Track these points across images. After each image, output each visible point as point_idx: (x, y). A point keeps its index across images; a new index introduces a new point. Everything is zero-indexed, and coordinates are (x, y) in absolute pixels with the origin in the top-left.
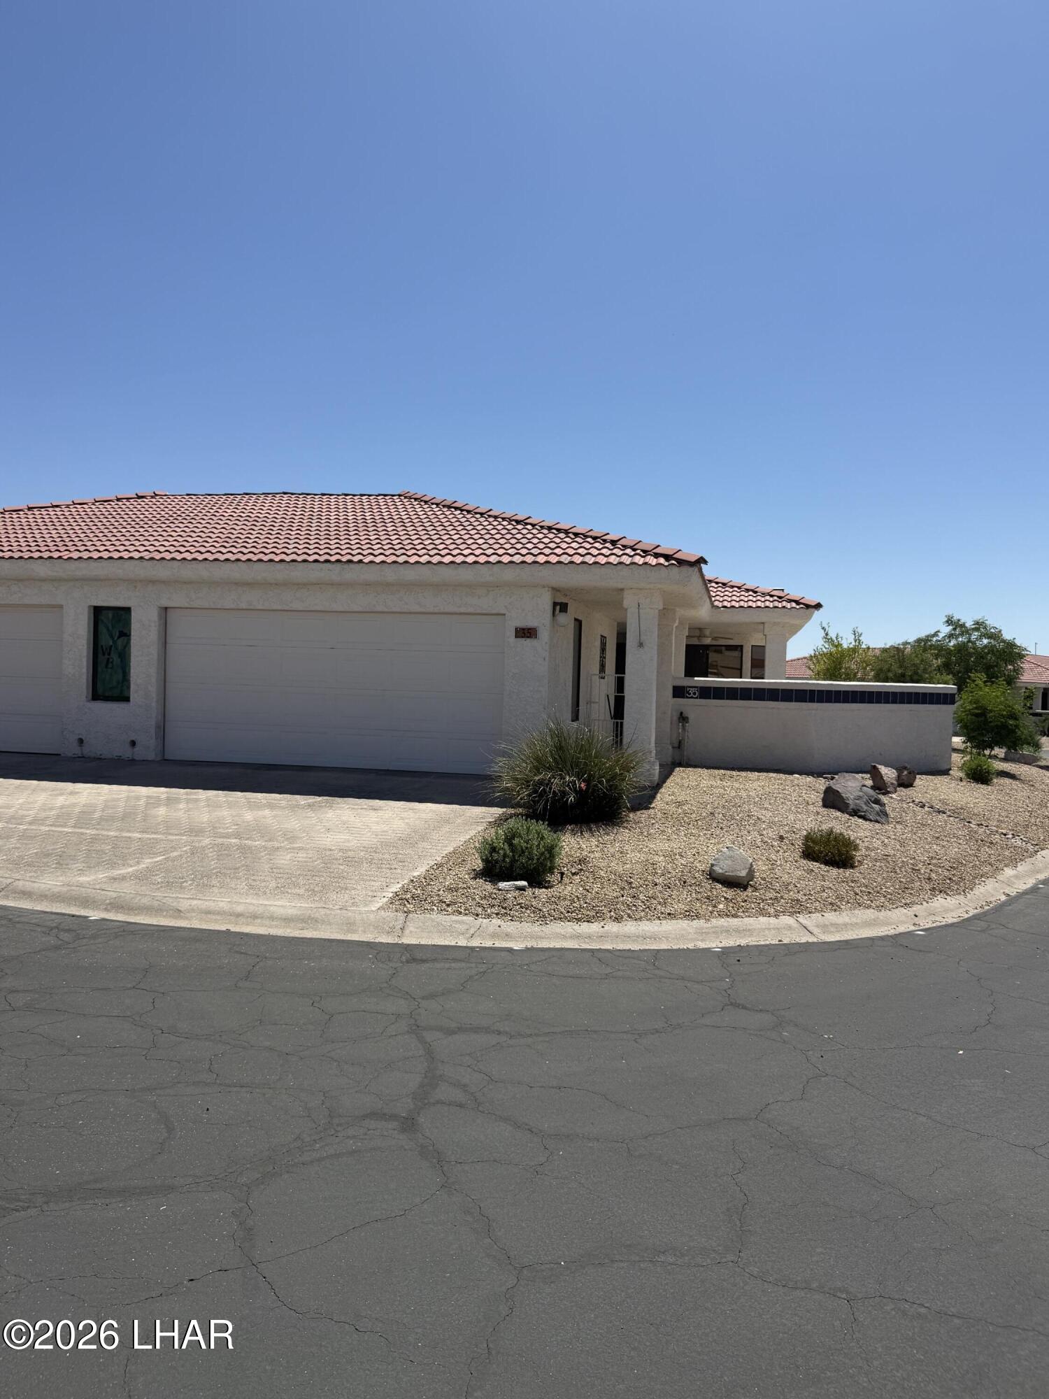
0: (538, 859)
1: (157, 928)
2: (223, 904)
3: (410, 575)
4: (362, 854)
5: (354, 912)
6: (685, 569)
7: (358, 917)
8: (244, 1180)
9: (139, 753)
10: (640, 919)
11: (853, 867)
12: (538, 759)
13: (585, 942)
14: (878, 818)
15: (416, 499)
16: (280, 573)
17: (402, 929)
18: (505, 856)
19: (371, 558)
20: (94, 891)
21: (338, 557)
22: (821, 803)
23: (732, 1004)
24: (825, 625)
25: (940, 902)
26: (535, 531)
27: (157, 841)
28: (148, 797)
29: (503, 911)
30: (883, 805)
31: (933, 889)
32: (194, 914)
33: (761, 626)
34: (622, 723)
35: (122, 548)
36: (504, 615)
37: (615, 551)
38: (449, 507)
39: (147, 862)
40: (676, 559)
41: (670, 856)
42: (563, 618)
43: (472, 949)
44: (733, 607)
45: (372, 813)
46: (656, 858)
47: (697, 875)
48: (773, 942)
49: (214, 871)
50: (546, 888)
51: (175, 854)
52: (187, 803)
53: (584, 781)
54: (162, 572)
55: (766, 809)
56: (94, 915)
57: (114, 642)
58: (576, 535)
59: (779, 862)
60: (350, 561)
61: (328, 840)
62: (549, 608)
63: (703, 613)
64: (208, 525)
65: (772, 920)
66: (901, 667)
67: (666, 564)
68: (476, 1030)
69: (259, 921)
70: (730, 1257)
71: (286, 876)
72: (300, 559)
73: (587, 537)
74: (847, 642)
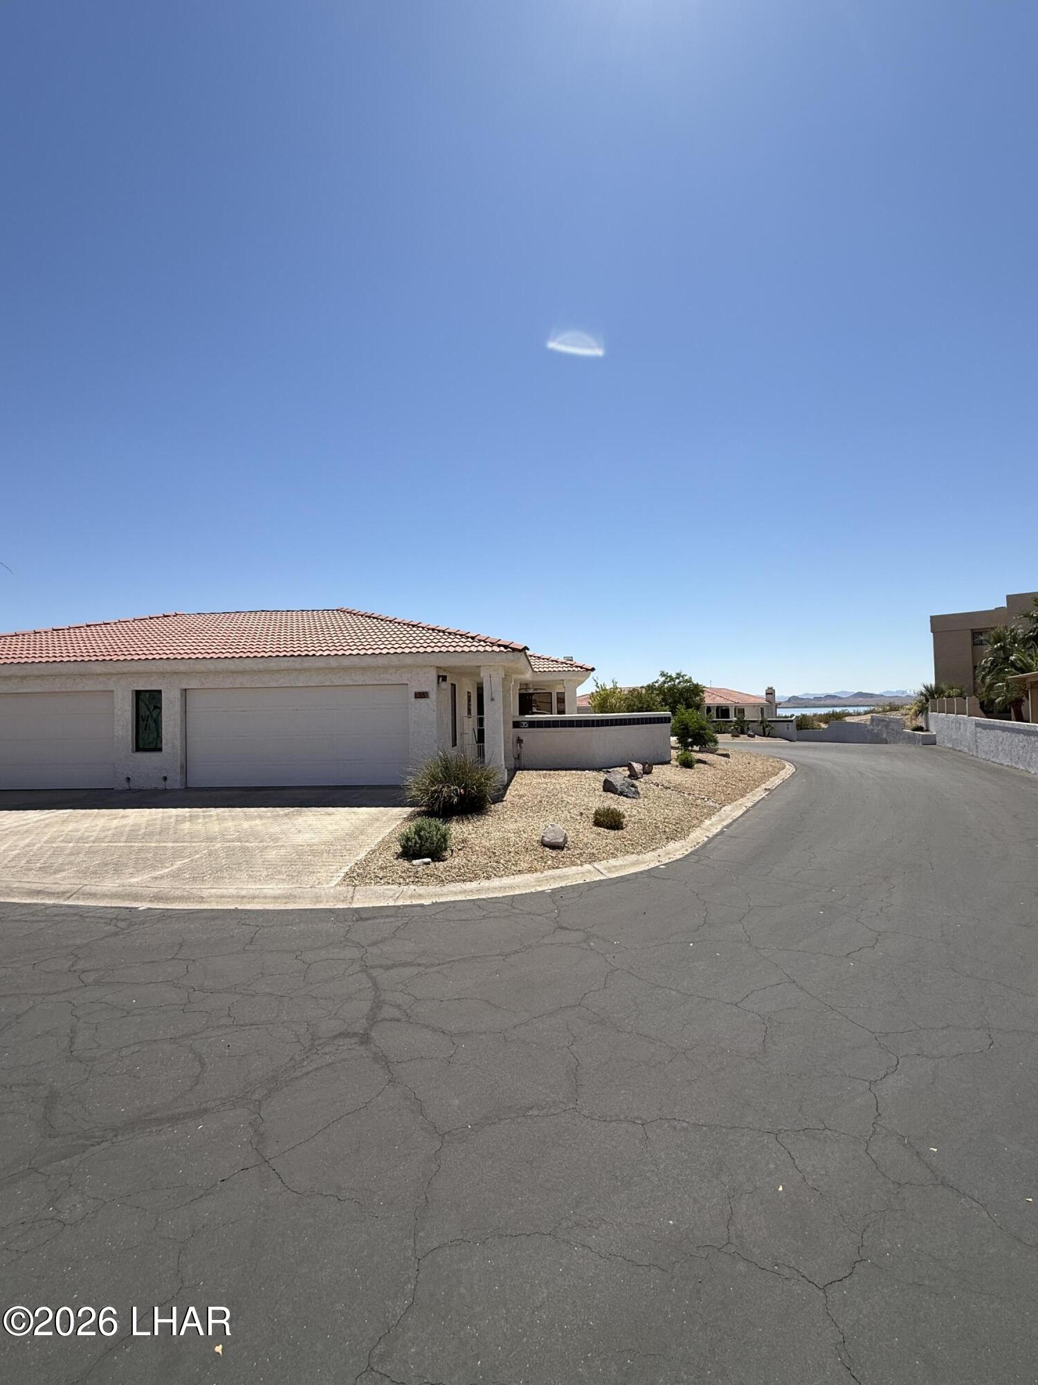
0: (437, 844)
1: (187, 912)
2: (232, 891)
3: (346, 662)
4: (323, 846)
5: (320, 888)
6: (516, 653)
7: (323, 892)
8: (256, 1097)
9: (169, 784)
10: (502, 876)
11: (622, 829)
12: (433, 776)
13: (468, 895)
14: (634, 796)
15: (348, 613)
16: (261, 665)
17: (352, 898)
18: (416, 843)
19: (321, 652)
20: (141, 888)
21: (299, 653)
22: (602, 789)
23: (560, 927)
24: (596, 679)
25: (672, 846)
26: (424, 632)
27: (185, 848)
28: (177, 816)
29: (417, 880)
30: (636, 787)
31: (667, 838)
32: (212, 899)
33: (562, 682)
34: (483, 746)
35: (154, 652)
36: (407, 684)
37: (474, 643)
38: (369, 617)
39: (178, 864)
40: (511, 648)
41: (517, 832)
42: (443, 685)
43: (398, 907)
44: (545, 671)
45: (328, 818)
46: (509, 835)
47: (534, 844)
48: (581, 882)
49: (225, 867)
50: (443, 861)
51: (198, 856)
52: (204, 818)
53: (462, 788)
54: (182, 667)
55: (572, 796)
56: (143, 906)
57: (150, 713)
58: (450, 633)
59: (581, 830)
60: (307, 655)
61: (300, 839)
62: (435, 678)
63: (528, 676)
64: (212, 634)
65: (579, 868)
66: (640, 703)
67: (505, 651)
68: (405, 965)
69: (257, 900)
70: (571, 1105)
71: (273, 867)
72: (274, 655)
73: (456, 635)
74: (609, 686)
